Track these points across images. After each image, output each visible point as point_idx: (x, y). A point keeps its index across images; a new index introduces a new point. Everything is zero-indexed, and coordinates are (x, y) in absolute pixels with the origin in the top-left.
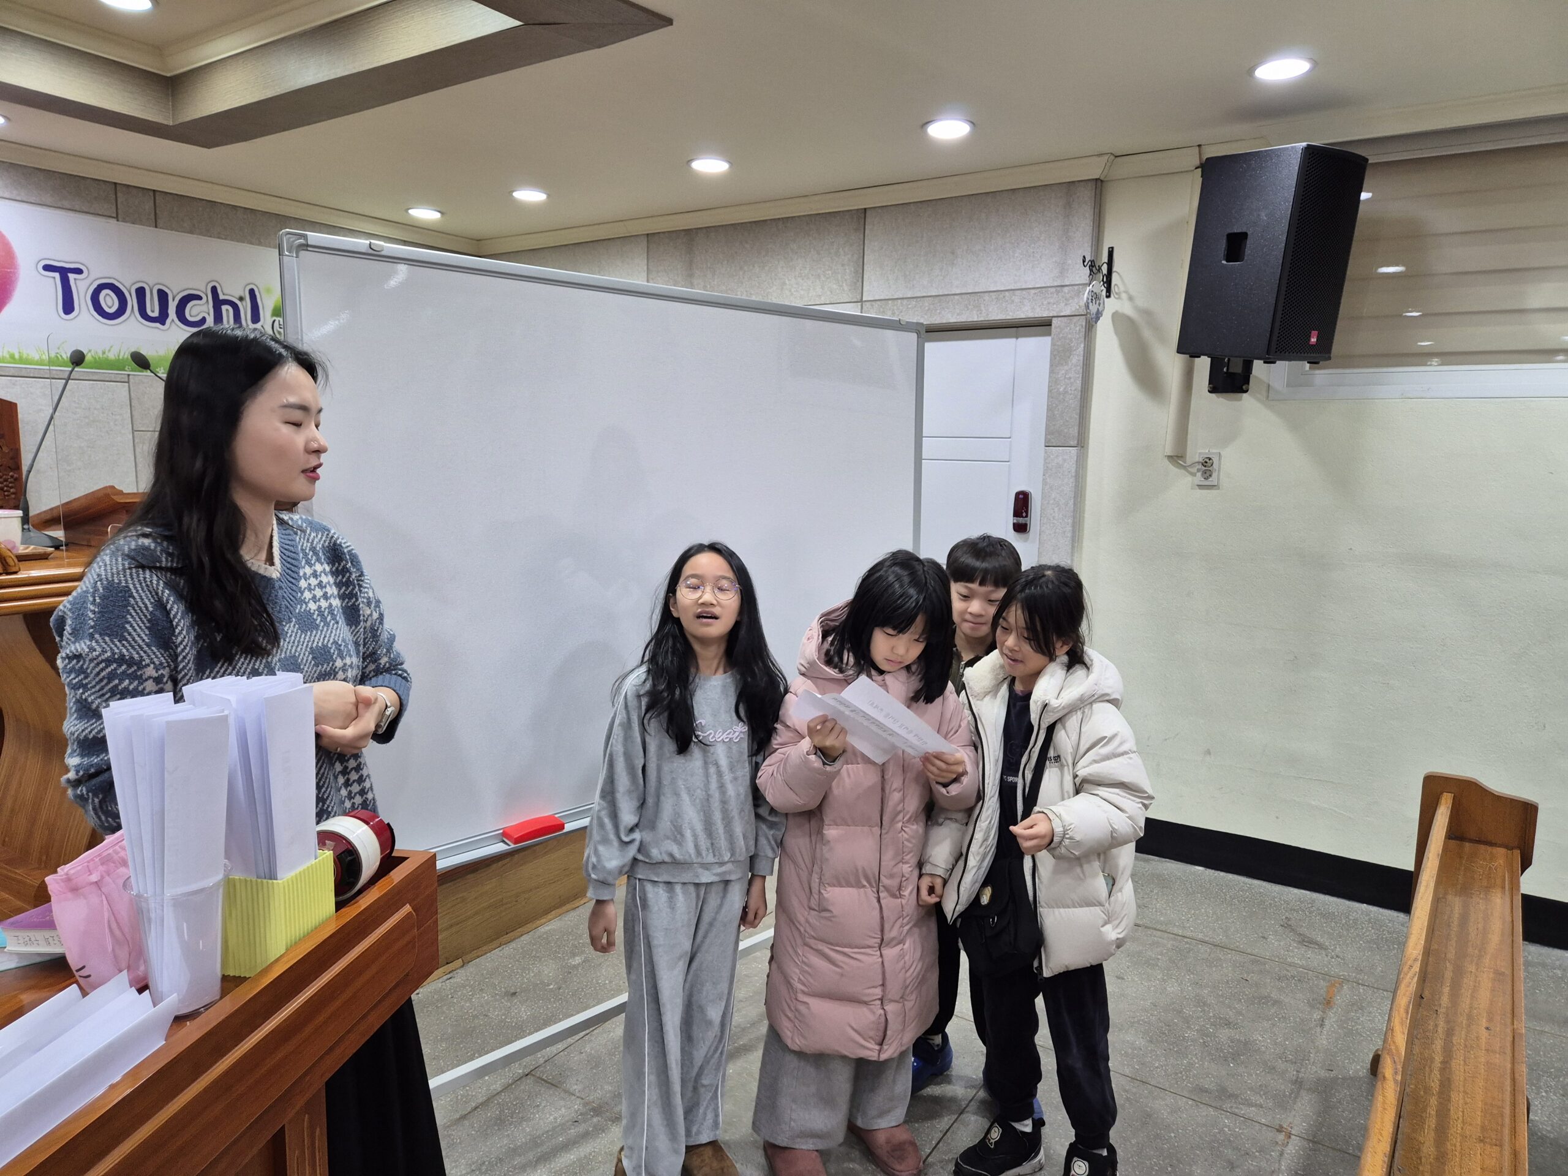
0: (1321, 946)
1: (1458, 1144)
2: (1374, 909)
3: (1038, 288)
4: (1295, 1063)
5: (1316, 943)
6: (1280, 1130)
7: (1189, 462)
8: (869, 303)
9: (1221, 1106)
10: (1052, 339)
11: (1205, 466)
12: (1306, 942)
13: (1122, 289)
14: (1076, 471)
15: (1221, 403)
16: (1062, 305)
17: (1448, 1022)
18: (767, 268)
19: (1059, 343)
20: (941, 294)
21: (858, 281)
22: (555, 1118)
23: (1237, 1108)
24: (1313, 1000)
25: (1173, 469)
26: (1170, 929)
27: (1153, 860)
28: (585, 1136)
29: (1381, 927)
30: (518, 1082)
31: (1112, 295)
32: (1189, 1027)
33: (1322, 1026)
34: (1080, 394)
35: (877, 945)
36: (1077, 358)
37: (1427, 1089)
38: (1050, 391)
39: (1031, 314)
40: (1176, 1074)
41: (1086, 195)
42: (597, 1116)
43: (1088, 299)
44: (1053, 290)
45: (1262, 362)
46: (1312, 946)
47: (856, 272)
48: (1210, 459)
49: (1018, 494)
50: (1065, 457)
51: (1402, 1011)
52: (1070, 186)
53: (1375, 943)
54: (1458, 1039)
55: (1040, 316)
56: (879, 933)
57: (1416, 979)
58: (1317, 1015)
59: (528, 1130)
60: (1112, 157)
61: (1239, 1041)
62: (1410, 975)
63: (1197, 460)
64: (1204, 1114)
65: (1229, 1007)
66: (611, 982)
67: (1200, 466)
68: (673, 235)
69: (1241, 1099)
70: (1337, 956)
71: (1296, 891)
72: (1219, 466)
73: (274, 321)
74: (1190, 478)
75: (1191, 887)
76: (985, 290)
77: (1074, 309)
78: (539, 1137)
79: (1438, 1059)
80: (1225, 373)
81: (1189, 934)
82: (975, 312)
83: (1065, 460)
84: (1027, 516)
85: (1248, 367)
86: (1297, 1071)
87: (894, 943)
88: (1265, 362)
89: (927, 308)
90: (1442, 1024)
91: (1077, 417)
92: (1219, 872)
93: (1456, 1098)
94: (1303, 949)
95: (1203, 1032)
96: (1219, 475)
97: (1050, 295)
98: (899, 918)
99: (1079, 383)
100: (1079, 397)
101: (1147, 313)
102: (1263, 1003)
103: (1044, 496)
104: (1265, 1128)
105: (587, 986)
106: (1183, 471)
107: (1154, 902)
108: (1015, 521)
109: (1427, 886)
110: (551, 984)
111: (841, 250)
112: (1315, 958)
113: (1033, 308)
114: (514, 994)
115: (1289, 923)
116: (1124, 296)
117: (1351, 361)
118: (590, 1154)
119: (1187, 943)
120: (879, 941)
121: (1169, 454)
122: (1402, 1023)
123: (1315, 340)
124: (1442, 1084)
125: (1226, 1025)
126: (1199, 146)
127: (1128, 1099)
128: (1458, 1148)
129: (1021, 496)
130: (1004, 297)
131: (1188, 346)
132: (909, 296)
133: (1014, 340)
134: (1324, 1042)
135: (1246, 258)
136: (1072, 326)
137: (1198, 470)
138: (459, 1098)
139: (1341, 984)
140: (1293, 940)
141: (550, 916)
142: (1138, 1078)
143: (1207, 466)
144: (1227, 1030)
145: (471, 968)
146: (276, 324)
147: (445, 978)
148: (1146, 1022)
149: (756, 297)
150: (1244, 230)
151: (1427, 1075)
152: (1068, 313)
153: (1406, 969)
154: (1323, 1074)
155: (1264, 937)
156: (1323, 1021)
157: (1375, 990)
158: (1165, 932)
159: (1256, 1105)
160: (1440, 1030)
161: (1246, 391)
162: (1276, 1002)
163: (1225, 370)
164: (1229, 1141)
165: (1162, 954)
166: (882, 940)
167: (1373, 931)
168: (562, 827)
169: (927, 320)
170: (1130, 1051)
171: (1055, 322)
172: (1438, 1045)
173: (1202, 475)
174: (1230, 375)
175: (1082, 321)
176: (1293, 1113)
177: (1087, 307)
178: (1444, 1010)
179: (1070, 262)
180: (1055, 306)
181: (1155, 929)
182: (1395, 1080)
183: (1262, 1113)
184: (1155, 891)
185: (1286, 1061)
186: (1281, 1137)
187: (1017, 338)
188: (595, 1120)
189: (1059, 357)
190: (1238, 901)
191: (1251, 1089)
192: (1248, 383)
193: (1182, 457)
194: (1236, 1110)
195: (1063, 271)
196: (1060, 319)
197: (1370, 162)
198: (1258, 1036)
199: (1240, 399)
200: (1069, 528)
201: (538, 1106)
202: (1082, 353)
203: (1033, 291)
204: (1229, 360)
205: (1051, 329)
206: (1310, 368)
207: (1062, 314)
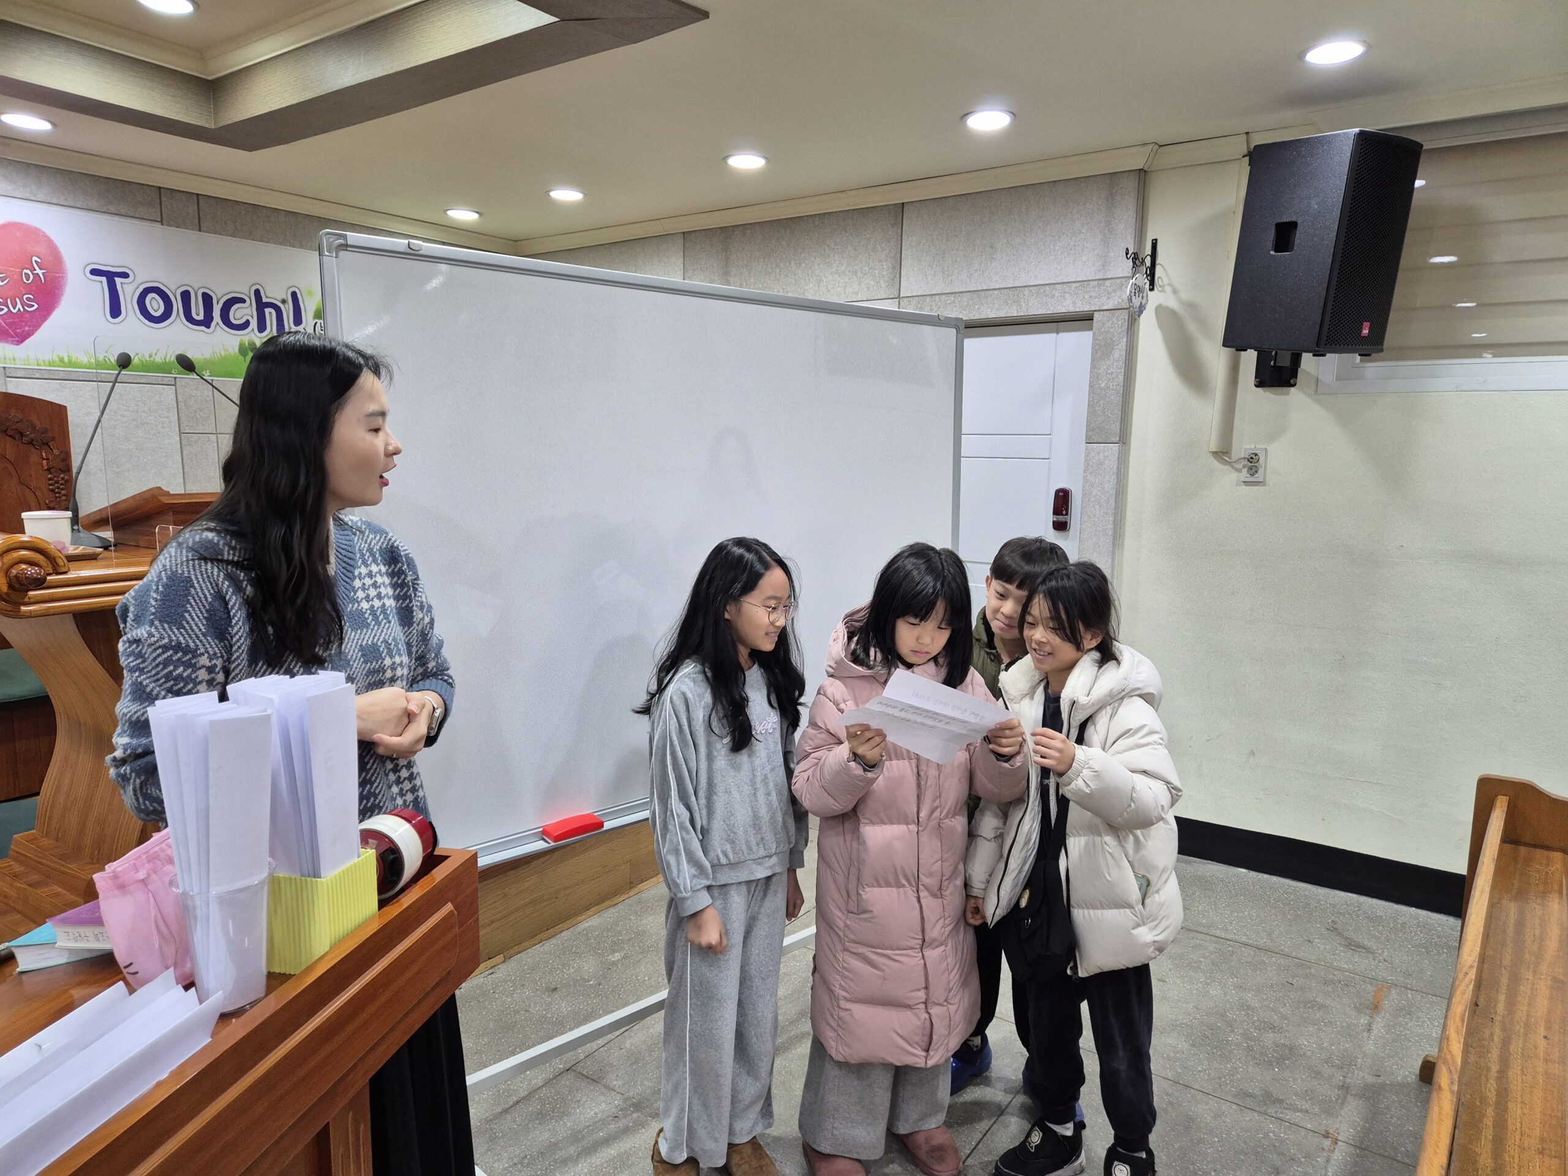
0: (1368, 950)
1: (1516, 1156)
2: (1423, 913)
3: (1079, 282)
4: (1342, 1068)
5: (1364, 948)
6: (1326, 1135)
7: (1234, 457)
8: (908, 299)
9: (1265, 1111)
10: (1094, 333)
11: (1251, 462)
12: (1353, 946)
13: (1166, 281)
14: (1118, 468)
15: (1266, 395)
16: (1105, 299)
17: (1504, 1030)
18: (803, 265)
19: (1101, 338)
20: (980, 288)
21: (895, 277)
22: (596, 1114)
23: (1281, 1113)
24: (1360, 1004)
25: (1216, 464)
26: (1213, 931)
27: (1194, 862)
28: (626, 1131)
29: (1430, 931)
30: (559, 1077)
31: (1155, 288)
32: (1232, 1031)
33: (1369, 1031)
34: (1122, 388)
35: (918, 946)
36: (1119, 353)
37: (1483, 1100)
38: (1091, 386)
39: (1072, 309)
40: (1220, 1078)
41: (1130, 185)
42: (637, 1111)
43: (1131, 292)
44: (1096, 283)
45: (1311, 354)
46: (1359, 950)
47: (894, 268)
48: (1256, 455)
49: (1058, 492)
50: (1106, 454)
51: (1458, 1019)
52: (1113, 177)
53: (1424, 947)
54: (1516, 1047)
55: (1082, 310)
56: (920, 934)
57: (1471, 986)
58: (1364, 1020)
59: (569, 1124)
60: (1157, 147)
61: (1284, 1045)
62: (1466, 981)
63: (1242, 456)
64: (1248, 1119)
65: (1273, 1011)
66: (650, 979)
67: (1246, 462)
68: (708, 233)
69: (1287, 1104)
70: (1385, 960)
71: (1342, 894)
72: (1266, 462)
73: (316, 323)
74: (1234, 476)
75: (1234, 889)
76: (1025, 285)
77: (1116, 303)
78: (580, 1132)
79: (1494, 1068)
80: (1272, 367)
81: (1231, 936)
82: (1014, 307)
83: (1105, 457)
84: (1067, 514)
85: (1296, 360)
86: (1344, 1077)
87: (936, 944)
88: (1314, 355)
89: (965, 304)
90: (1497, 1031)
91: (1120, 413)
92: (1263, 874)
93: (1515, 1110)
94: (1350, 953)
95: (1246, 1036)
96: (1265, 472)
97: (1091, 289)
98: (941, 918)
99: (1121, 378)
100: (1121, 392)
101: (1191, 306)
102: (1309, 1007)
103: (1084, 494)
104: (1311, 1133)
105: (626, 982)
106: (1227, 468)
107: (1197, 904)
108: (1055, 519)
109: (1482, 892)
110: (591, 980)
111: (878, 246)
112: (1362, 963)
113: (1074, 303)
114: (555, 989)
115: (1336, 926)
116: (1168, 289)
117: (1403, 353)
118: (630, 1149)
119: (1230, 946)
120: (920, 942)
121: (1213, 450)
122: (1457, 1032)
123: (1367, 331)
124: (1499, 1094)
125: (1270, 1029)
126: (1247, 133)
127: (1170, 1103)
128: (1516, 1160)
129: (1061, 494)
130: (1044, 291)
131: (1234, 340)
132: (947, 291)
133: (1054, 335)
134: (1372, 1047)
135: (1295, 248)
136: (1115, 320)
137: (1244, 466)
138: (501, 1092)
139: (1389, 988)
140: (1339, 944)
141: (589, 913)
142: (1181, 1082)
143: (1253, 462)
144: (1271, 1035)
145: (512, 963)
146: (318, 325)
147: (487, 973)
148: (1188, 1025)
149: (792, 293)
150: (1294, 219)
151: (1483, 1083)
152: (1110, 306)
153: (1461, 976)
154: (1370, 1079)
155: (1309, 941)
156: (1370, 1026)
157: (1424, 995)
158: (1208, 934)
159: (1301, 1111)
160: (1496, 1038)
161: (1294, 385)
162: (1322, 1007)
163: (1272, 363)
164: (1275, 1146)
165: (1204, 957)
166: (924, 941)
167: (1421, 935)
168: (601, 825)
169: (967, 315)
170: (1172, 1054)
171: (1096, 316)
172: (1495, 1054)
173: (1248, 471)
174: (1278, 369)
175: (1125, 315)
176: (1340, 1118)
177: (1130, 300)
178: (1499, 1018)
179: (1112, 254)
180: (1097, 300)
181: (1197, 932)
182: (1452, 1091)
183: (1308, 1118)
184: (1197, 893)
185: (1333, 1066)
186: (1327, 1143)
187: (1058, 333)
188: (635, 1115)
189: (1100, 352)
190: (1283, 904)
191: (1296, 1094)
192: (1296, 377)
193: (1227, 453)
194: (1281, 1115)
195: (1105, 263)
196: (1102, 313)
197: (1424, 148)
198: (1304, 1040)
199: (1287, 394)
200: (1110, 526)
201: (579, 1101)
202: (1124, 347)
203: (1074, 285)
204: (1276, 353)
205: (1092, 324)
206: (1361, 361)
207: (1104, 308)
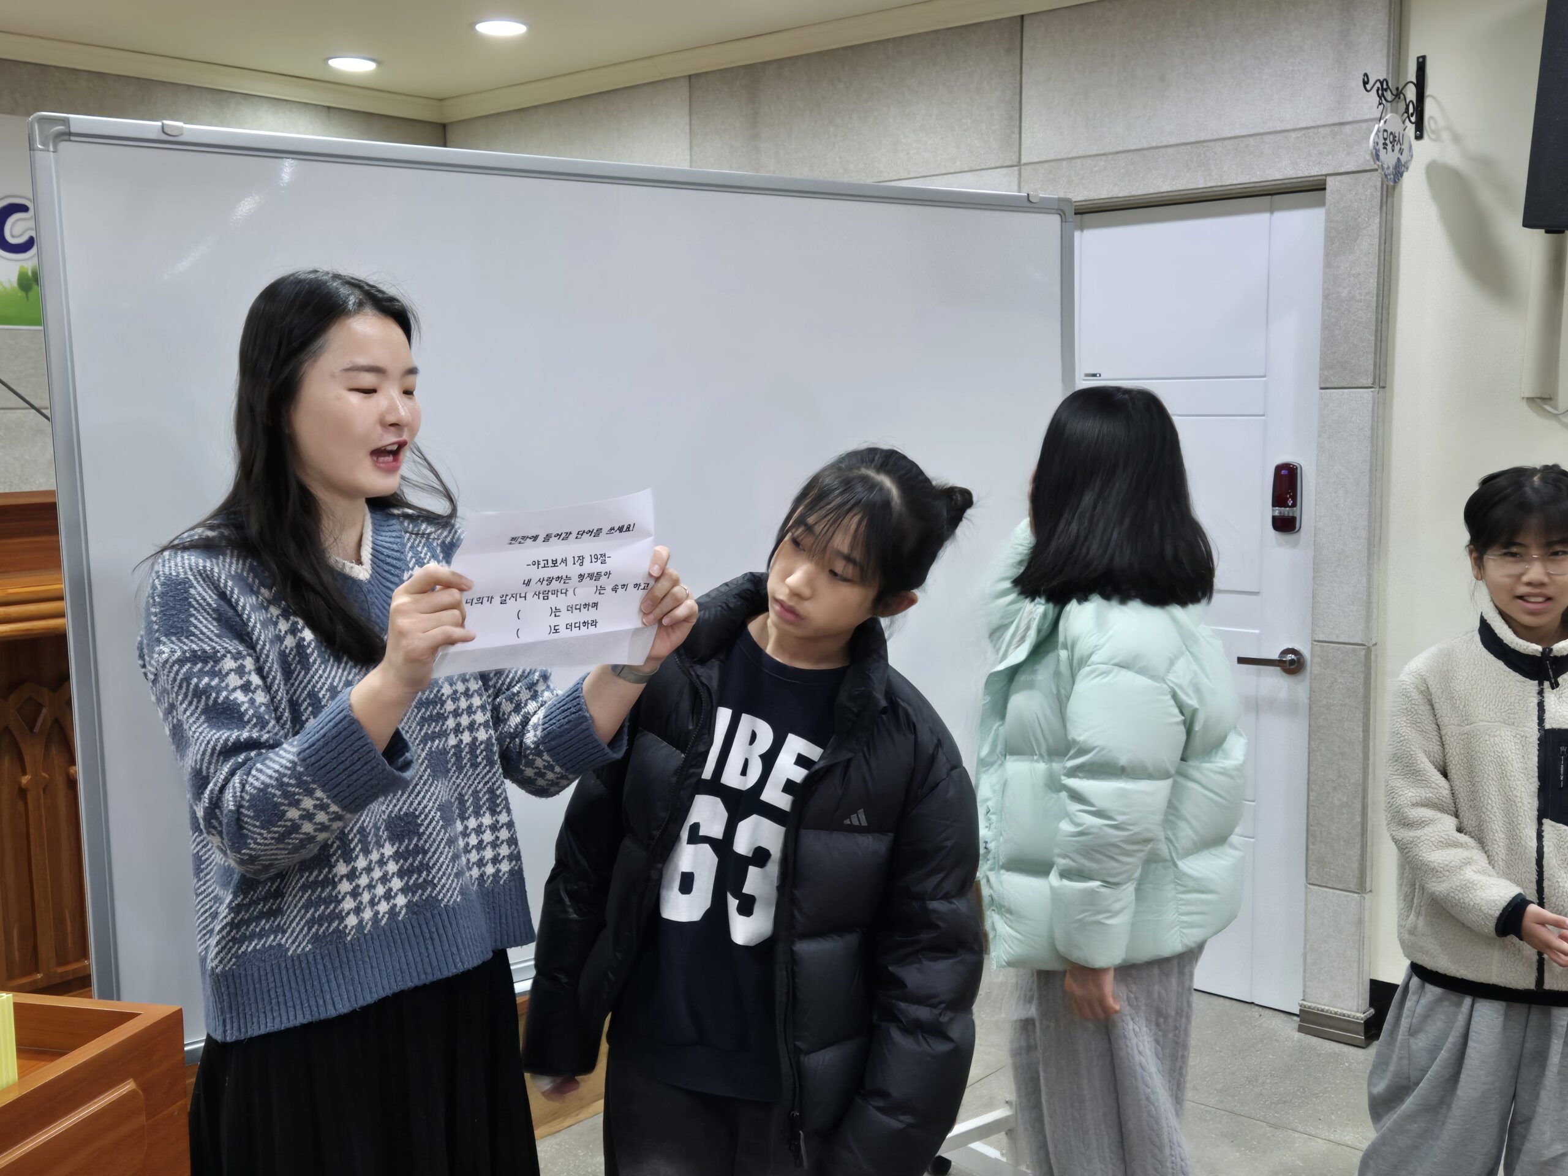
3: (1301, 129)
10: (1328, 213)
13: (1444, 124)
14: (1372, 429)
16: (1343, 154)
19: (1340, 217)
21: (1013, 133)
31: (1426, 135)
34: (1375, 299)
36: (1368, 242)
39: (1293, 173)
43: (1376, 143)
44: (1329, 130)
49: (1279, 468)
50: (1352, 405)
55: (1307, 174)
77: (1361, 161)
83: (1352, 412)
84: (1294, 504)
91: (1373, 335)
97: (1322, 141)
99: (1373, 282)
100: (1374, 305)
103: (1321, 471)
108: (1275, 513)
111: (985, 84)
113: (1294, 163)
116: (1447, 135)
121: (1525, 395)
129: (1284, 471)
133: (1269, 215)
136: (1360, 189)
152: (1349, 167)
171: (1331, 183)
175: (1375, 179)
177: (1376, 156)
179: (1353, 83)
180: (1332, 157)
187: (1272, 212)
189: (1338, 241)
193: (1549, 399)
195: (1341, 99)
196: (1339, 177)
202: (1377, 232)
203: (1293, 135)
205: (1324, 195)
207: (1343, 170)
